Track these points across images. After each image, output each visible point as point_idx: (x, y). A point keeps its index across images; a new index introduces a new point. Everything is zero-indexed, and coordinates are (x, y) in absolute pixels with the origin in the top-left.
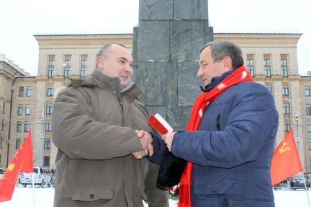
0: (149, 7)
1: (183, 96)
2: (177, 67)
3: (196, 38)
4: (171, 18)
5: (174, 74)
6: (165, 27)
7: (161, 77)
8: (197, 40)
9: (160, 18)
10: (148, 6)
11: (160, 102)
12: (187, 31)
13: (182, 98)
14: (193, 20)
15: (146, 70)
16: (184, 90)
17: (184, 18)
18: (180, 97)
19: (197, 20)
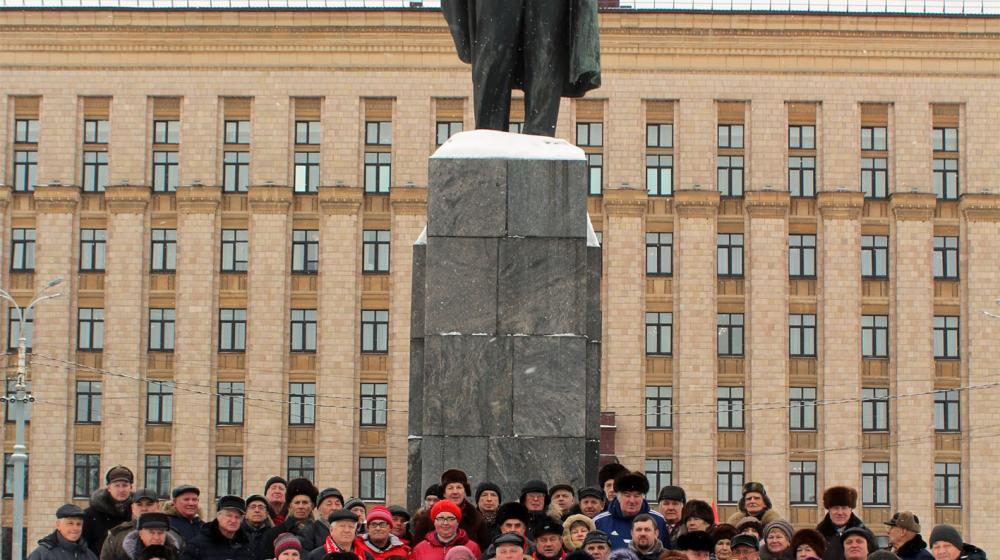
0: (452, 204)
1: (524, 416)
2: (512, 349)
3: (557, 280)
4: (501, 230)
5: (505, 366)
6: (488, 254)
7: (477, 371)
8: (559, 286)
9: (476, 232)
10: (447, 201)
11: (475, 427)
12: (537, 264)
13: (523, 420)
14: (553, 238)
15: (444, 354)
16: (530, 401)
17: (530, 234)
18: (519, 418)
19: (561, 238)
